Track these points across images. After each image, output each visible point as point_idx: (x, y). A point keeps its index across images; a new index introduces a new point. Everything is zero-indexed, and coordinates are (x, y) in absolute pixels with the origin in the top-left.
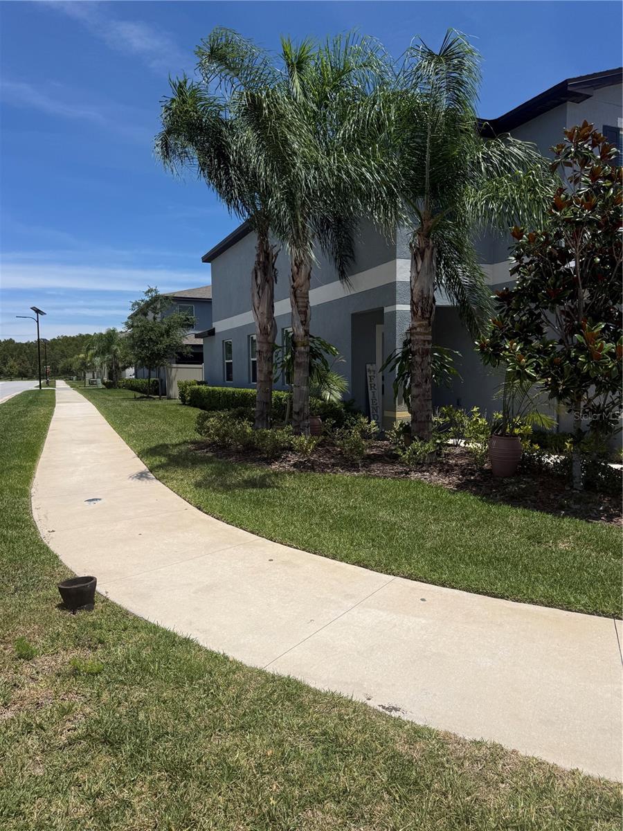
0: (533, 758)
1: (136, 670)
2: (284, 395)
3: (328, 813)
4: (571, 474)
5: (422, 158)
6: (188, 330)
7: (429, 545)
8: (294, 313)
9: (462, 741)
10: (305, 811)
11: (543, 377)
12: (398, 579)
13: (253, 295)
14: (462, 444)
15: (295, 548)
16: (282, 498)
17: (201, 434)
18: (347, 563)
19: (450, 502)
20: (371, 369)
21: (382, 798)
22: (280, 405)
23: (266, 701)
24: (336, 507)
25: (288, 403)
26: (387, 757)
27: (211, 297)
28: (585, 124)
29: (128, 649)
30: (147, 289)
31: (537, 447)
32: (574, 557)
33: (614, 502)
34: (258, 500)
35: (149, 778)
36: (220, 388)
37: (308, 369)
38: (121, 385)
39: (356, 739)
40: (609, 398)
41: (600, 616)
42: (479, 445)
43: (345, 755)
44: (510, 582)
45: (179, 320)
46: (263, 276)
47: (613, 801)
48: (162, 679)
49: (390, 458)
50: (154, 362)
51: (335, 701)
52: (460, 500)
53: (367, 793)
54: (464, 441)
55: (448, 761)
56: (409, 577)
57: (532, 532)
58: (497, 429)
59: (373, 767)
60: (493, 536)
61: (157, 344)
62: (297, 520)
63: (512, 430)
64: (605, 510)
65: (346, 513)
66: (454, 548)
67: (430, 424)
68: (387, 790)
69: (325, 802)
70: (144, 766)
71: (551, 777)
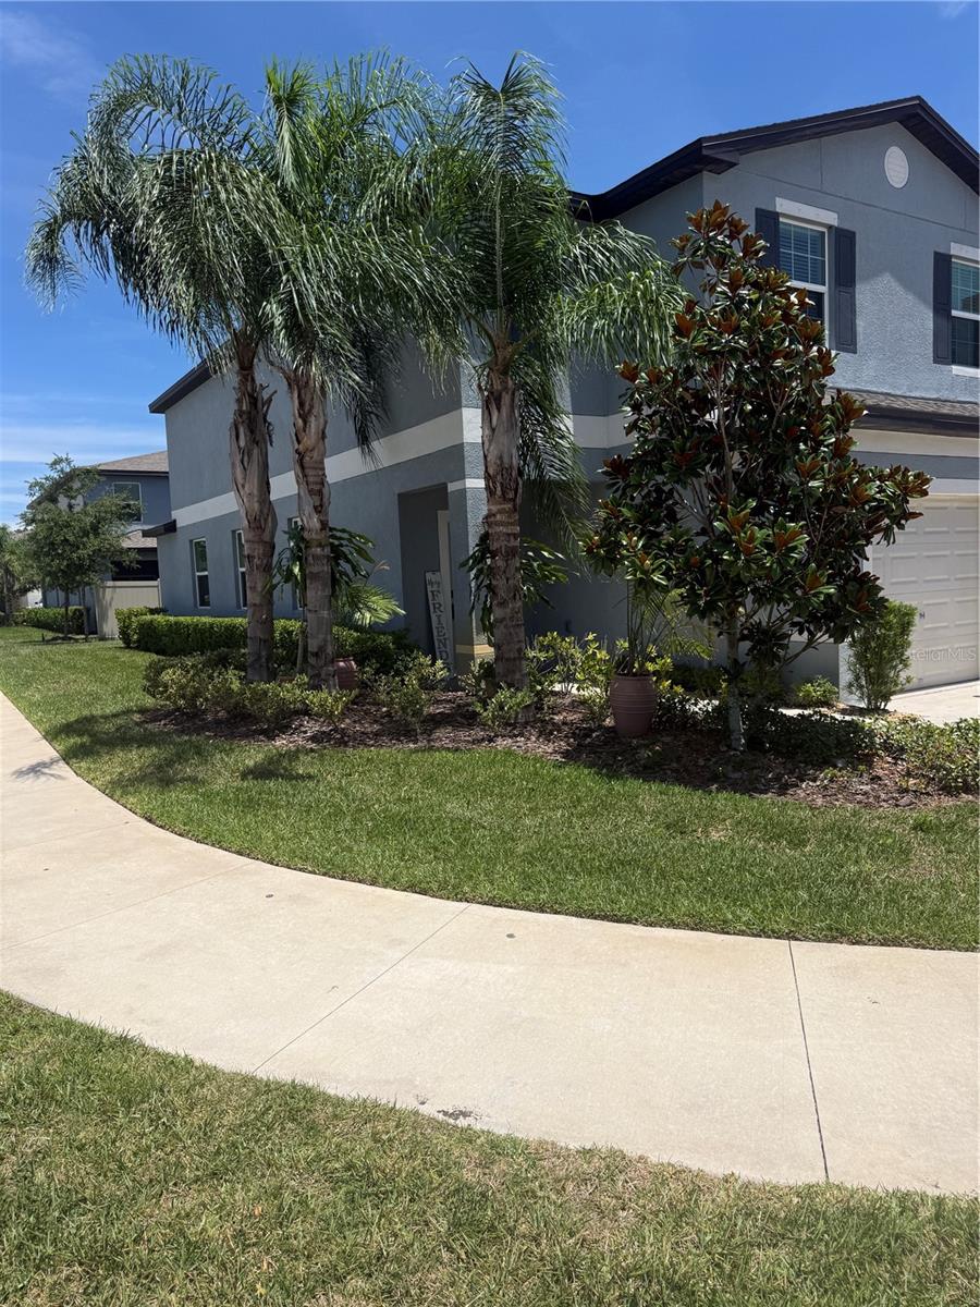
0: (669, 1164)
1: (31, 1099)
2: (294, 625)
3: (351, 1296)
4: (728, 727)
5: (490, 252)
6: (130, 524)
7: (521, 849)
8: (302, 494)
9: (563, 1152)
10: (314, 1297)
11: (677, 586)
12: (475, 907)
13: (233, 465)
14: (574, 691)
15: (310, 872)
16: (291, 792)
17: (154, 697)
18: (394, 888)
19: (554, 780)
20: (433, 580)
21: (439, 1260)
22: (289, 642)
23: (256, 1127)
24: (378, 800)
25: (300, 637)
26: (447, 1192)
27: (167, 470)
28: (717, 206)
29: (20, 1065)
30: (52, 459)
31: (679, 689)
32: (732, 851)
33: (789, 766)
34: (250, 800)
35: (50, 1280)
36: (188, 618)
37: (330, 583)
38: (20, 620)
39: (400, 1170)
40: (775, 612)
41: (769, 937)
42: (598, 690)
43: (381, 1198)
44: (640, 896)
45: (114, 509)
46: (248, 434)
47: (783, 1215)
48: (78, 1109)
49: (464, 718)
50: (74, 580)
51: (369, 1112)
52: (569, 777)
53: (414, 1256)
54: (576, 686)
55: (541, 1187)
56: (491, 902)
57: (673, 817)
58: (623, 666)
59: (424, 1212)
60: (616, 827)
61: (78, 548)
62: (315, 827)
63: (642, 666)
64: (778, 778)
65: (395, 808)
66: (558, 850)
67: (524, 663)
68: (447, 1246)
69: (348, 1278)
70: (42, 1260)
71: (694, 1190)
